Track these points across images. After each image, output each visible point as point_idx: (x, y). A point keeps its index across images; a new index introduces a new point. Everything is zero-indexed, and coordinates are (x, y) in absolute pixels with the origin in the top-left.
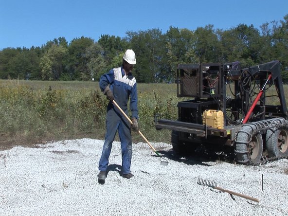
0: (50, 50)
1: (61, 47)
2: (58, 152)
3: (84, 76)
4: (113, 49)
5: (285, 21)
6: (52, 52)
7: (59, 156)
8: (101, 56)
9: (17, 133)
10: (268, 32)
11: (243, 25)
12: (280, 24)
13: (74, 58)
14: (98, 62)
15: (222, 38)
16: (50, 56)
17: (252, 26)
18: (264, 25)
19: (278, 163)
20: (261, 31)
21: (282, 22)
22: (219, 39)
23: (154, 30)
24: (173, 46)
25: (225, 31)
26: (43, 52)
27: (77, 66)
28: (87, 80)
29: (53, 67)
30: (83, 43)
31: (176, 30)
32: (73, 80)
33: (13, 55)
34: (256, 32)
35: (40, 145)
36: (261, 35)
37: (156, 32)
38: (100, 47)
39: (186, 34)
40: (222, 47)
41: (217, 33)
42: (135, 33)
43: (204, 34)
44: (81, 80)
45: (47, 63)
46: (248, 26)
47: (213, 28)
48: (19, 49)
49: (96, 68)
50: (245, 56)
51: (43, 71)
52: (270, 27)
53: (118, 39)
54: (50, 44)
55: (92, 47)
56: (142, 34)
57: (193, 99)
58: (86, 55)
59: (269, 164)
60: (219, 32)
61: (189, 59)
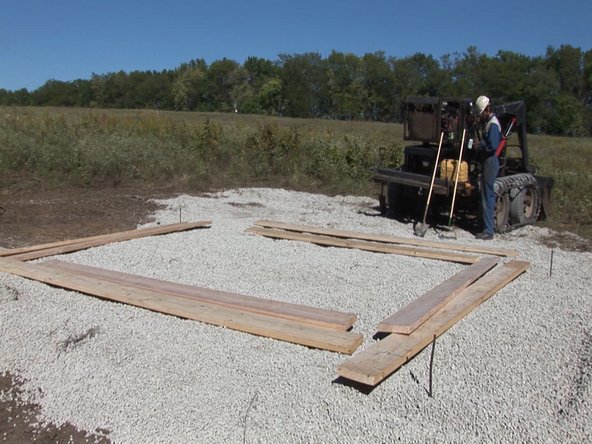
0: (185, 75)
1: (198, 70)
2: (237, 205)
3: (225, 106)
4: (261, 74)
5: (468, 54)
6: (188, 77)
7: (240, 210)
8: (246, 83)
9: (176, 176)
10: (449, 65)
11: (420, 54)
12: (463, 57)
13: (213, 84)
14: (244, 90)
15: (396, 68)
16: (184, 82)
17: (431, 56)
18: (445, 57)
19: (524, 231)
20: (441, 63)
21: (465, 54)
22: (392, 69)
23: (312, 54)
24: (336, 73)
25: (399, 61)
26: (177, 76)
27: (217, 94)
28: (229, 111)
29: (189, 94)
30: (225, 66)
31: (340, 55)
32: (212, 111)
33: (141, 80)
34: (435, 63)
35: (210, 194)
36: (442, 67)
37: (315, 57)
38: (246, 71)
39: (352, 60)
40: (395, 80)
41: (389, 61)
42: (289, 56)
43: (374, 61)
44: (222, 111)
45: (181, 90)
46: (426, 56)
47: (385, 55)
48: (149, 73)
49: (239, 97)
50: (422, 92)
51: (176, 99)
52: (452, 59)
53: (269, 62)
54: (184, 67)
55: (235, 71)
56: (298, 57)
57: (421, 143)
58: (229, 81)
59: (514, 233)
60: (392, 60)
61: (355, 91)
